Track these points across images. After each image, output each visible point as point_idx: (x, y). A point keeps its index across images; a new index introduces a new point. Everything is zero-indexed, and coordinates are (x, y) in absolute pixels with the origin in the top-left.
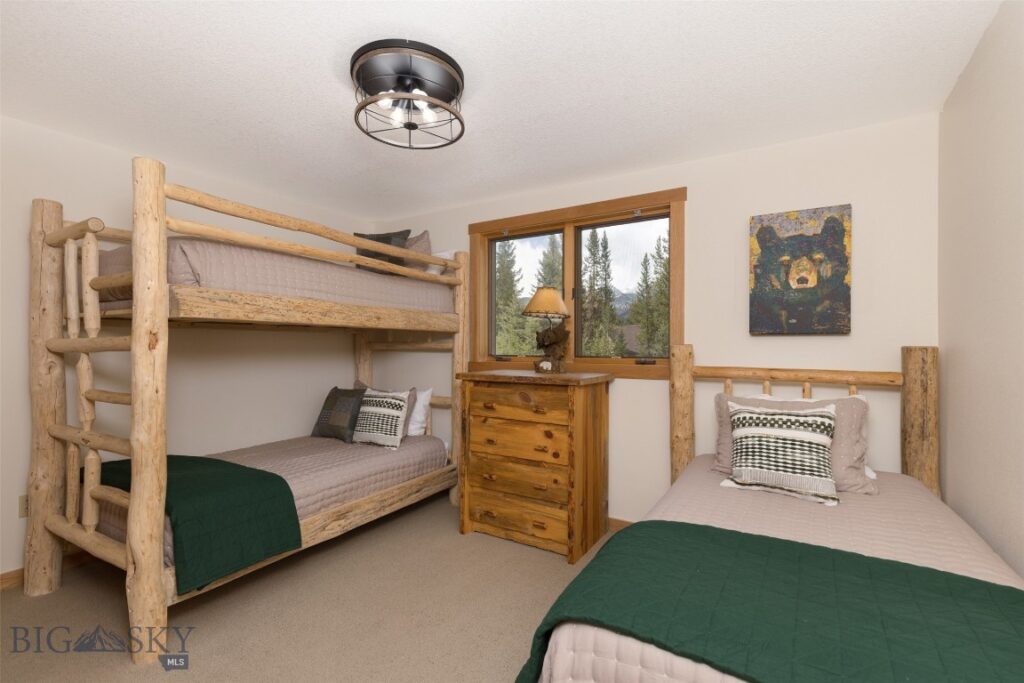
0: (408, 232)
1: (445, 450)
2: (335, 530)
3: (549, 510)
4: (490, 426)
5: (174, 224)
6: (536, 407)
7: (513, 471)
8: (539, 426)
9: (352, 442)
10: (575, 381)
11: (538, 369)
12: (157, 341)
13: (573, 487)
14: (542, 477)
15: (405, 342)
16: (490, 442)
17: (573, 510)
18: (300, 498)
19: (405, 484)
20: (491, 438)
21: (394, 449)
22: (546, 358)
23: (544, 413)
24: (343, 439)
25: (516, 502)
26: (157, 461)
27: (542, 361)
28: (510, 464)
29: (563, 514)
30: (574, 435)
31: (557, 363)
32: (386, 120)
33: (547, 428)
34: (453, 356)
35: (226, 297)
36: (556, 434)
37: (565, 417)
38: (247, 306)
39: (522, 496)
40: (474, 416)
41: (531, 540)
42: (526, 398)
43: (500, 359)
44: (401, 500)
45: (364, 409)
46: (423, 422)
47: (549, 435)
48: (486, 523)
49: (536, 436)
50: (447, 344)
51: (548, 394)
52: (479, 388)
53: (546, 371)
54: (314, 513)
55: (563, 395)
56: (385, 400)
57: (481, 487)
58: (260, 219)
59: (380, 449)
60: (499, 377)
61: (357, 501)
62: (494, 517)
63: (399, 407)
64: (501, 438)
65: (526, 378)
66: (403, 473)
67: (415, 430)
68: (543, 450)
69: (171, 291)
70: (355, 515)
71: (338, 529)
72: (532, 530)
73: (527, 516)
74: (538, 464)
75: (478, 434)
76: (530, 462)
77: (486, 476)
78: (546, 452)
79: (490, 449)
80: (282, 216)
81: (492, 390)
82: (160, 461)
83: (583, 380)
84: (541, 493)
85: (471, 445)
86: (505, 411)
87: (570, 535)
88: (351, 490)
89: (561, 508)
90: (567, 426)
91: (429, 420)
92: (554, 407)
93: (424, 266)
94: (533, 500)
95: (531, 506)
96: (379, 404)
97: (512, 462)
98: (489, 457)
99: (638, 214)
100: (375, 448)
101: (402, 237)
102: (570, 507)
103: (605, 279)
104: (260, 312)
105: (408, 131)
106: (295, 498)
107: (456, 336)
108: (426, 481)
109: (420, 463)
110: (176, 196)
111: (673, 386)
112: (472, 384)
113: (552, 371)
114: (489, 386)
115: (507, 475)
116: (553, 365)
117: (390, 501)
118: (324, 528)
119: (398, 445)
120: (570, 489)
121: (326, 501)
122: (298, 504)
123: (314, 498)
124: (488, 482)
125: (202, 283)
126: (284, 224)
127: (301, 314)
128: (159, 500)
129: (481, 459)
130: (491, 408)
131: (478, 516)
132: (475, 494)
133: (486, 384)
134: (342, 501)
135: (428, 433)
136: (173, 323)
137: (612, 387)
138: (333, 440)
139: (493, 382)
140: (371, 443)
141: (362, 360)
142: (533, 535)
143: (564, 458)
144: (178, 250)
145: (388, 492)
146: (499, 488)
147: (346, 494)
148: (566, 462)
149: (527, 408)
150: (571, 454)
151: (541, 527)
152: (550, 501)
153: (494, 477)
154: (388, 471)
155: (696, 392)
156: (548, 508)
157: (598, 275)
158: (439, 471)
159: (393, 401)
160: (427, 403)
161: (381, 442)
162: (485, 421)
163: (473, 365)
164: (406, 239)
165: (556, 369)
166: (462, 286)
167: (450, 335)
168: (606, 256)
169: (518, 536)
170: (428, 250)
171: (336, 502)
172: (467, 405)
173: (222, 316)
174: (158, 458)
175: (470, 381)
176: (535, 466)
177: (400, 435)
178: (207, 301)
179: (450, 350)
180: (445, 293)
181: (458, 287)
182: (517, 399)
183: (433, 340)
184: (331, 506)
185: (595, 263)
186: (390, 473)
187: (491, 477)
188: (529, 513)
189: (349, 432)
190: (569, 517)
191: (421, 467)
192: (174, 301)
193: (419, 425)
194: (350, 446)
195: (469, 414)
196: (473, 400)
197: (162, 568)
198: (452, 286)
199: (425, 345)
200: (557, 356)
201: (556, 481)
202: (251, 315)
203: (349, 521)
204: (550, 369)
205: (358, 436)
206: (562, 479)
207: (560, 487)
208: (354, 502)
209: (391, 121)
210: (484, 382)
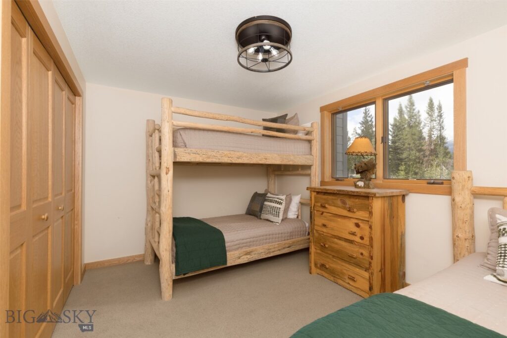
0: (286, 115)
1: (306, 227)
2: (244, 260)
3: (357, 270)
4: (325, 217)
5: (175, 123)
6: (349, 208)
7: (337, 244)
8: (352, 219)
9: (261, 219)
10: (373, 194)
11: (356, 186)
12: (169, 171)
13: (372, 259)
14: (354, 250)
15: (289, 171)
16: (324, 225)
17: (372, 274)
18: (228, 242)
19: (281, 242)
20: (325, 224)
21: (278, 224)
22: (361, 179)
23: (354, 212)
24: (257, 217)
25: (339, 262)
26: (168, 219)
27: (358, 181)
28: (336, 240)
29: (366, 275)
30: (373, 227)
31: (367, 182)
32: (255, 60)
33: (356, 221)
34: (311, 178)
35: (195, 152)
36: (361, 225)
37: (367, 215)
38: (204, 156)
39: (342, 259)
40: (317, 211)
41: (348, 286)
42: (344, 203)
43: (337, 180)
44: (279, 250)
45: (266, 203)
46: (296, 212)
47: (357, 225)
48: (323, 270)
49: (350, 225)
50: (308, 172)
51: (357, 201)
52: (319, 196)
53: (360, 187)
54: (236, 249)
55: (366, 202)
56: (274, 199)
57: (320, 250)
58: (210, 117)
59: (271, 223)
60: (329, 190)
61: (256, 247)
62: (327, 268)
63: (281, 203)
64: (331, 224)
65: (343, 191)
66: (282, 237)
67: (292, 215)
68: (354, 234)
69: (174, 150)
70: (255, 254)
71: (246, 259)
72: (348, 281)
73: (345, 271)
74: (351, 242)
75: (319, 221)
76: (347, 240)
77: (322, 244)
78: (356, 235)
79: (325, 230)
80: (219, 114)
81: (325, 197)
82: (170, 219)
83: (378, 193)
84: (354, 260)
85: (315, 227)
86: (333, 209)
87: (371, 289)
88: (254, 241)
89: (366, 271)
90: (368, 221)
91: (300, 211)
92: (360, 209)
93: (295, 132)
94: (349, 263)
95: (347, 265)
96: (271, 201)
97: (337, 238)
98: (325, 234)
99: (428, 83)
100: (269, 222)
101: (282, 119)
102: (370, 271)
103: (440, 130)
104: (209, 158)
105: (264, 63)
106: (226, 242)
107: (312, 167)
108: (294, 242)
109: (291, 233)
110: (176, 111)
111: (454, 200)
112: (315, 193)
113: (364, 187)
114: (324, 195)
115: (333, 245)
116: (365, 184)
117: (273, 250)
118: (239, 258)
119: (280, 222)
120: (370, 260)
121: (241, 245)
122: (227, 245)
123: (235, 243)
124: (323, 247)
125: (187, 146)
126: (220, 118)
127: (227, 158)
128: (169, 235)
129: (320, 234)
130: (324, 207)
131: (319, 265)
132: (317, 253)
133: (323, 194)
134: (249, 246)
135: (300, 218)
136: (176, 164)
137: (407, 198)
138: (253, 217)
139: (326, 193)
140: (268, 220)
141: (270, 180)
142: (349, 283)
143: (366, 241)
144: (179, 134)
145: (272, 245)
146: (329, 252)
147: (251, 243)
148: (368, 243)
149: (344, 208)
150: (371, 239)
151: (353, 279)
152: (358, 265)
153: (327, 246)
154: (273, 235)
155: (475, 205)
156: (358, 269)
157: (434, 128)
158: (302, 238)
159: (278, 200)
160: (298, 202)
161: (272, 220)
162: (322, 214)
163: (323, 183)
164: (285, 119)
165: (367, 186)
166: (315, 141)
167: (309, 167)
168: (440, 116)
169: (340, 282)
170: (297, 124)
171: (246, 246)
172: (313, 205)
173: (193, 160)
174: (169, 218)
175: (314, 191)
176: (349, 243)
177: (281, 217)
178: (187, 154)
179: (309, 175)
180: (306, 145)
181: (313, 141)
182: (339, 202)
183: (302, 170)
184: (244, 248)
185: (432, 121)
186: (274, 236)
187: (325, 245)
188: (347, 270)
189: (259, 214)
190: (370, 277)
191: (291, 235)
192: (175, 155)
193: (293, 213)
194: (259, 220)
195: (314, 210)
196: (316, 202)
197: (171, 264)
198: (310, 141)
199: (298, 172)
200: (368, 179)
201: (362, 254)
202: (205, 159)
203: (251, 257)
204: (363, 186)
205: (264, 216)
206: (366, 253)
207: (364, 257)
208: (254, 248)
209: (258, 60)
210: (322, 192)
